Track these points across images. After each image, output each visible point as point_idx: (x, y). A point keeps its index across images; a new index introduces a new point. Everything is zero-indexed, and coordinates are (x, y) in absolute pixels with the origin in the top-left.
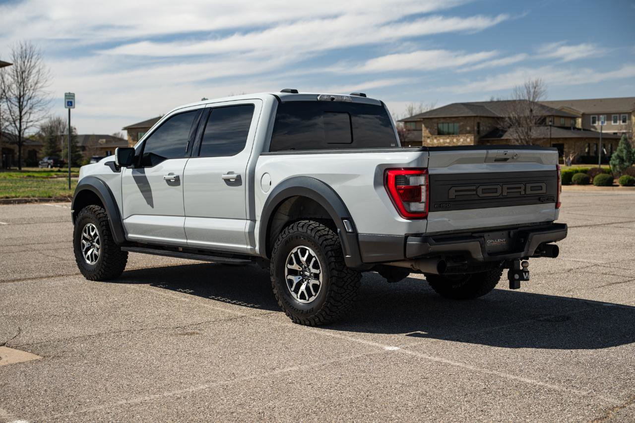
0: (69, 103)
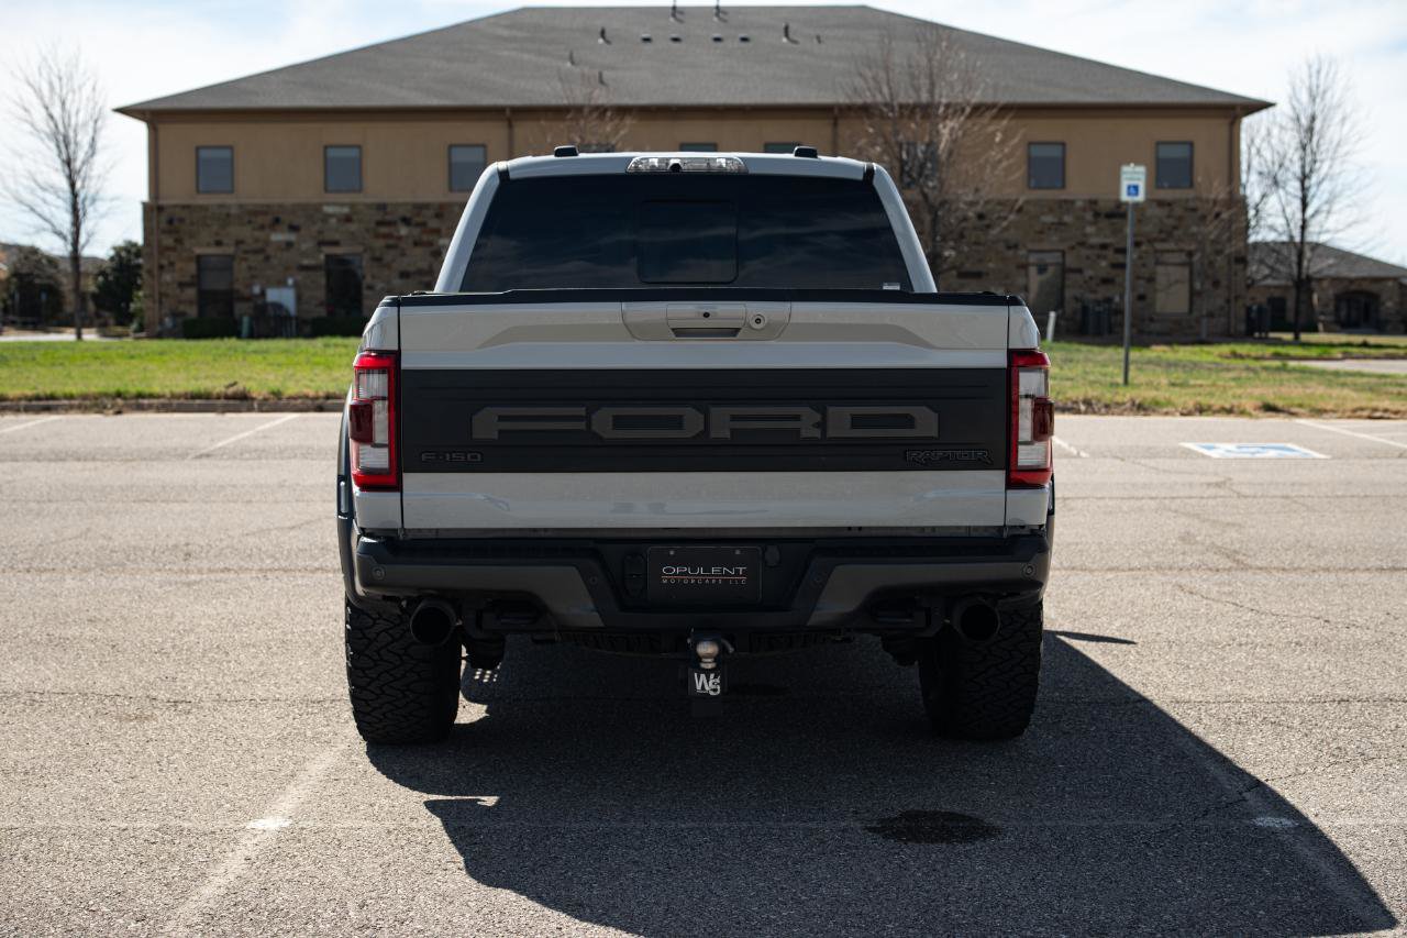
0: (1132, 189)
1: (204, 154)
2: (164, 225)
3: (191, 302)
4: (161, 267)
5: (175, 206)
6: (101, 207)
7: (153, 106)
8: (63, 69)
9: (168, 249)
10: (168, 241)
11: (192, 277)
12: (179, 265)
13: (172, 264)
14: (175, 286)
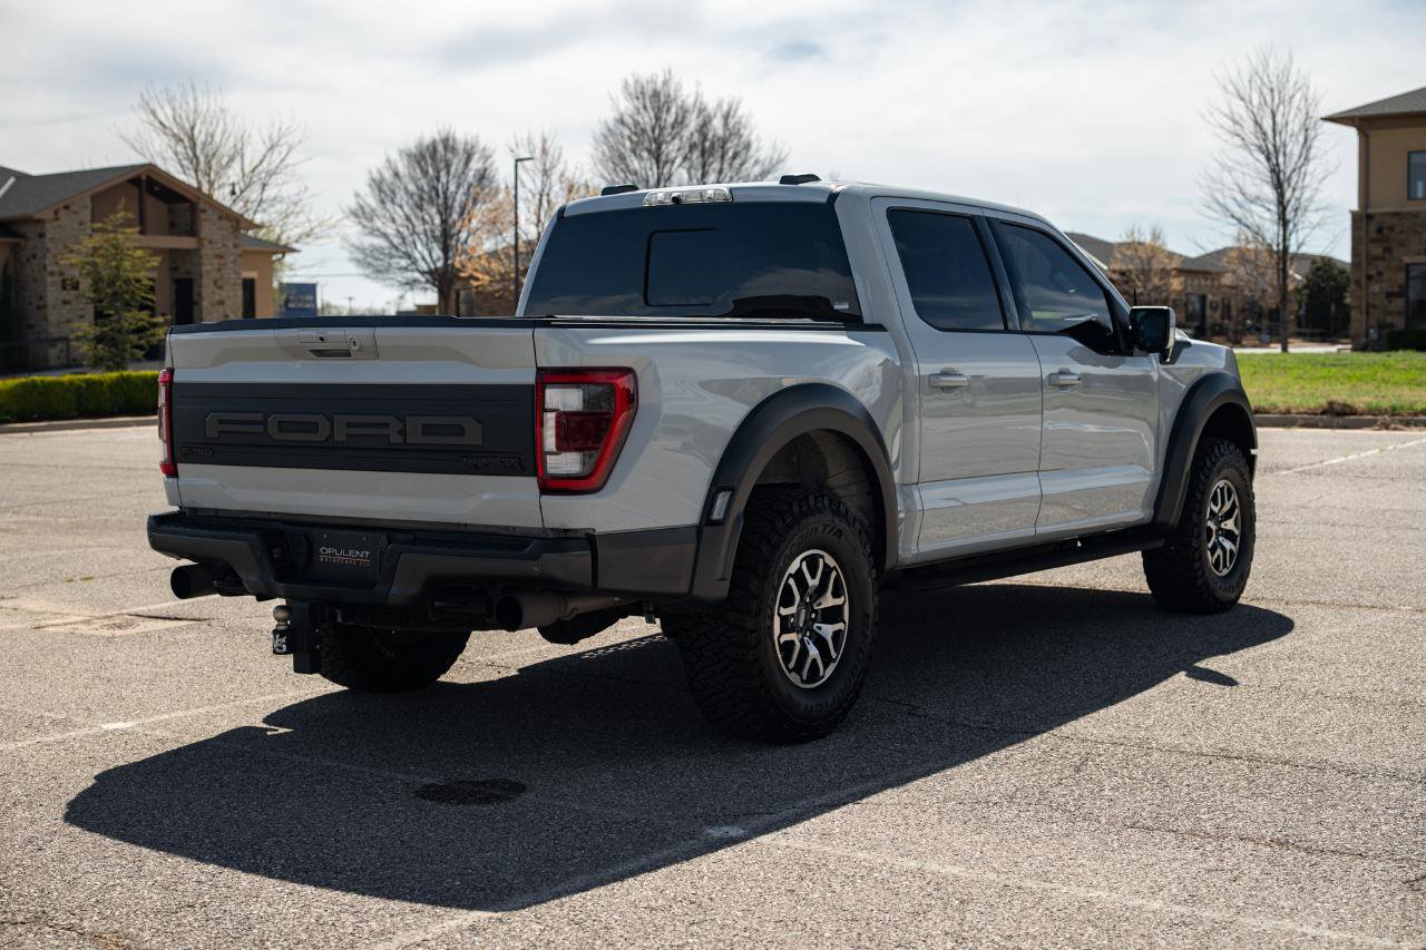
1: (1416, 159)
2: (1373, 235)
3: (1399, 313)
4: (1369, 278)
5: (1386, 214)
6: (1313, 217)
7: (1363, 113)
8: (1274, 79)
9: (1376, 258)
10: (1377, 250)
11: (1400, 286)
12: (1387, 275)
13: (1380, 274)
14: (1384, 295)
